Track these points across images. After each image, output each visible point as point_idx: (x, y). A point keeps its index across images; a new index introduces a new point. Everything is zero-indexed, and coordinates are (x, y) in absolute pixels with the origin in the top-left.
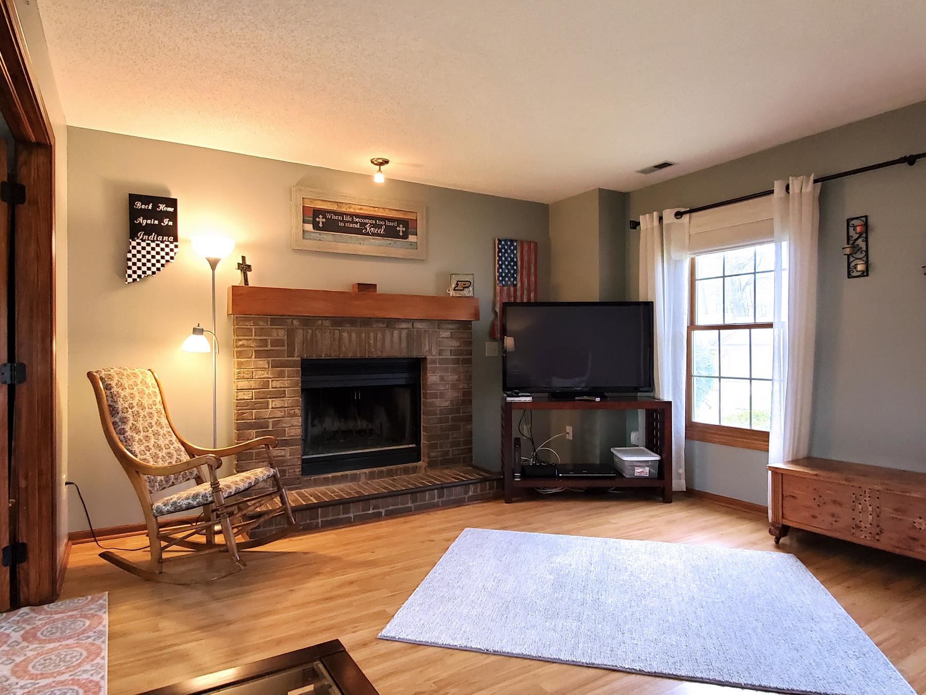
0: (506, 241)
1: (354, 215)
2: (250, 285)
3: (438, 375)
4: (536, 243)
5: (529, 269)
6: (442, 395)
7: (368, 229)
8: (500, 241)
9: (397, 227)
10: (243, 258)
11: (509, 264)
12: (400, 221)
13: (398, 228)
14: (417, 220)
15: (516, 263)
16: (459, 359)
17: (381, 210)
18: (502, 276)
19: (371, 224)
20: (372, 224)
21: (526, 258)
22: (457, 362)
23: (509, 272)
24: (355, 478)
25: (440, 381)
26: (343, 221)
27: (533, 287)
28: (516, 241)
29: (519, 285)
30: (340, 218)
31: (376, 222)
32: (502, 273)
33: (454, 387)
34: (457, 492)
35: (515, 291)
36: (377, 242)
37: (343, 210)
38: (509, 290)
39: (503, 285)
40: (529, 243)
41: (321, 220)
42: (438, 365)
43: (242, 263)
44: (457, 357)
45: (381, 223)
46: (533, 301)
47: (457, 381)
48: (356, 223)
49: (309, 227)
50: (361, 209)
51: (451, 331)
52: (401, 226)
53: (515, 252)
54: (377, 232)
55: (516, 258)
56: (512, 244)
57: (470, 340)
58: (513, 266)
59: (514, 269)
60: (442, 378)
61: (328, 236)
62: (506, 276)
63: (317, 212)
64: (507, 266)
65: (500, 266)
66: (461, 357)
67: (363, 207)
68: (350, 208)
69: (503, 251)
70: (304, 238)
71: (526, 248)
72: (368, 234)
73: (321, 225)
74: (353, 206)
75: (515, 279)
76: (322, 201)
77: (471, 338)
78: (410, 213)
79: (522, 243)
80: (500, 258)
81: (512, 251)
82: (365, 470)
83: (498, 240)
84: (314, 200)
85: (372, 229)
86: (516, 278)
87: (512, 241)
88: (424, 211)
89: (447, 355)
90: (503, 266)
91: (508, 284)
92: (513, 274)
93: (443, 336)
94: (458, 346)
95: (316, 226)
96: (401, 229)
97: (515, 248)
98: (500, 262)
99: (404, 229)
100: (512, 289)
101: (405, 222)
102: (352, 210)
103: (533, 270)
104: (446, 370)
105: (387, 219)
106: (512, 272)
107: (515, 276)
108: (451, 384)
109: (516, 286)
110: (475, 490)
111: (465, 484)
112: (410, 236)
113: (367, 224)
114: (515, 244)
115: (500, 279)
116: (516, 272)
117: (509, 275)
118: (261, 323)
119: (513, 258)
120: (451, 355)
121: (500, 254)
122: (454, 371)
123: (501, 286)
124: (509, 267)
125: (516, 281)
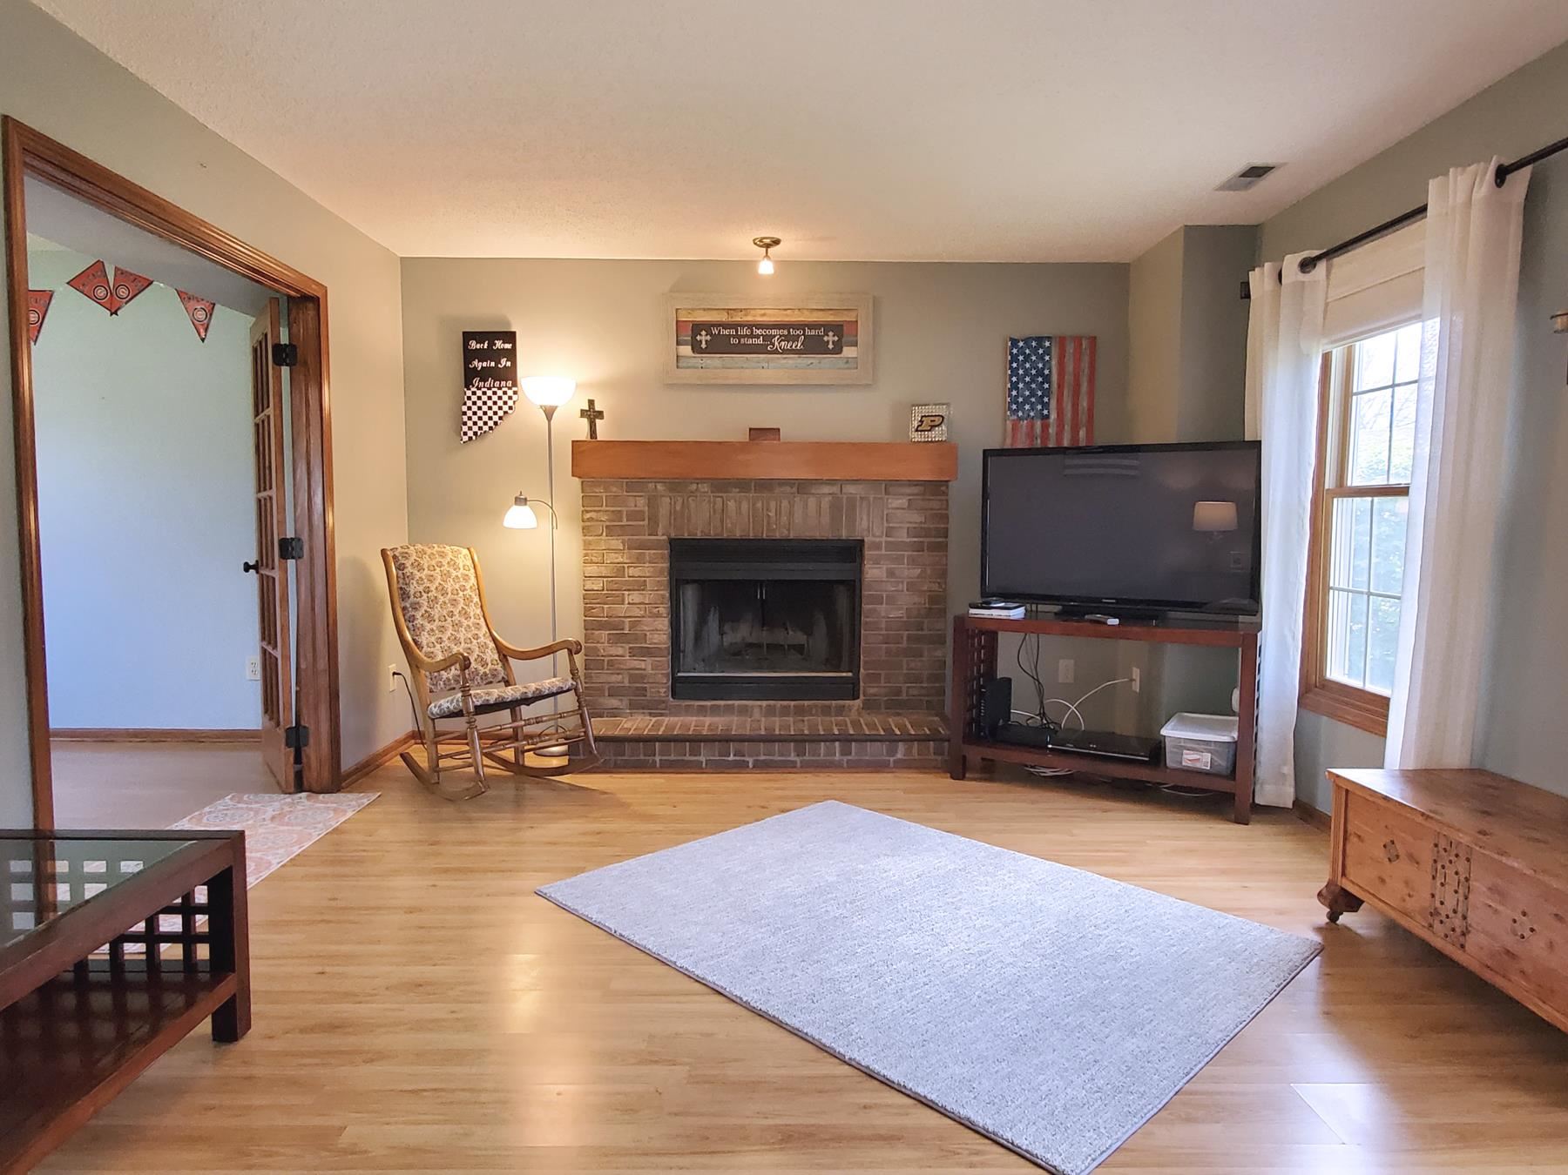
0: (1027, 341)
1: (754, 325)
2: (599, 439)
3: (885, 567)
4: (1093, 340)
5: (1077, 385)
6: (891, 600)
7: (776, 343)
8: (1014, 342)
9: (823, 336)
10: (591, 402)
11: (1033, 381)
12: (828, 327)
13: (826, 339)
14: (857, 321)
15: (1047, 379)
16: (922, 542)
17: (796, 312)
18: (1017, 403)
19: (781, 336)
20: (783, 335)
21: (1070, 368)
22: (919, 548)
23: (1033, 394)
25: (887, 577)
26: (737, 336)
27: (1083, 418)
28: (1049, 338)
29: (1053, 416)
30: (733, 332)
31: (789, 332)
32: (1017, 397)
33: (911, 586)
34: (874, 751)
35: (1045, 427)
36: (790, 362)
37: (738, 318)
38: (1032, 427)
39: (1020, 419)
40: (1078, 340)
41: (703, 338)
42: (883, 552)
43: (587, 409)
44: (921, 539)
45: (798, 332)
46: (1082, 443)
47: (918, 578)
48: (758, 337)
49: (686, 350)
50: (764, 315)
51: (908, 497)
52: (831, 334)
53: (1047, 358)
54: (791, 347)
55: (1050, 369)
56: (1040, 345)
57: (944, 512)
58: (1043, 383)
59: (1042, 389)
60: (891, 573)
61: (714, 360)
62: (1026, 400)
63: (697, 328)
64: (1027, 384)
65: (1014, 386)
66: (926, 540)
67: (767, 311)
68: (747, 315)
69: (1021, 358)
70: (678, 367)
71: (1070, 349)
72: (775, 352)
73: (704, 346)
74: (752, 312)
75: (1046, 406)
76: (704, 310)
77: (947, 509)
78: (846, 312)
79: (1062, 341)
80: (1014, 372)
81: (1041, 358)
82: (760, 703)
83: (1011, 339)
84: (693, 310)
85: (783, 343)
86: (1048, 403)
87: (1040, 340)
88: (871, 305)
89: (903, 537)
90: (1021, 385)
91: (1029, 415)
92: (1042, 397)
93: (894, 505)
94: (921, 522)
95: (696, 348)
96: (831, 338)
97: (1048, 351)
98: (1014, 379)
99: (836, 338)
100: (1038, 423)
101: (837, 328)
102: (749, 318)
103: (1084, 387)
104: (899, 560)
105: (806, 325)
106: (1040, 393)
107: (1046, 400)
108: (908, 583)
109: (1047, 417)
110: (908, 751)
111: (891, 739)
112: (845, 349)
113: (775, 336)
114: (1047, 344)
115: (1014, 407)
116: (1047, 393)
117: (1033, 400)
118: (614, 489)
119: (1043, 369)
120: (908, 537)
121: (1015, 365)
122: (913, 562)
123: (1014, 420)
124: (1033, 386)
125: (1048, 409)
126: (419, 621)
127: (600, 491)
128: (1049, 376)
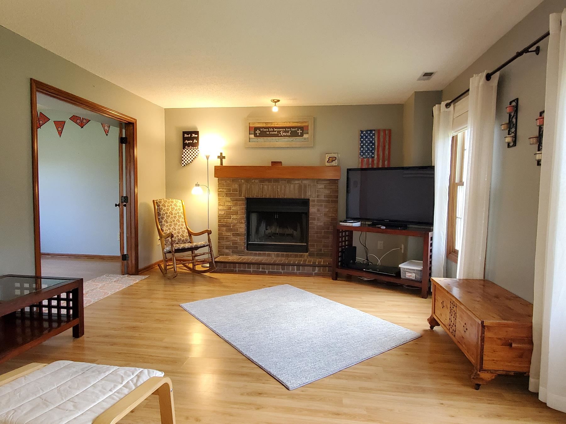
0: (366, 131)
1: (274, 128)
2: (223, 165)
3: (316, 208)
4: (390, 130)
5: (384, 146)
6: (318, 219)
7: (282, 133)
10: (221, 154)
11: (368, 145)
12: (299, 128)
13: (298, 132)
14: (308, 126)
15: (374, 144)
17: (288, 123)
18: (363, 152)
20: (284, 131)
21: (382, 140)
22: (328, 201)
23: (368, 149)
24: (269, 255)
25: (317, 211)
26: (269, 131)
27: (386, 158)
28: (374, 131)
29: (376, 157)
30: (267, 130)
31: (286, 130)
32: (363, 150)
33: (326, 215)
34: (308, 269)
35: (373, 160)
36: (286, 140)
37: (269, 125)
38: (368, 160)
39: (364, 158)
40: (384, 131)
41: (258, 132)
42: (316, 203)
43: (220, 156)
44: (328, 199)
45: (289, 130)
46: (386, 166)
47: (328, 212)
48: (275, 131)
49: (252, 136)
50: (277, 124)
51: (325, 185)
52: (300, 130)
53: (374, 137)
54: (286, 134)
55: (374, 141)
56: (371, 133)
57: (337, 190)
58: (372, 146)
61: (261, 140)
62: (366, 151)
63: (256, 129)
64: (366, 146)
65: (362, 147)
66: (331, 199)
67: (279, 123)
68: (272, 124)
69: (364, 137)
70: (249, 142)
71: (382, 134)
72: (281, 136)
73: (258, 135)
74: (274, 123)
75: (373, 153)
76: (258, 123)
77: (338, 188)
78: (305, 123)
79: (379, 131)
80: (362, 142)
81: (371, 137)
82: (274, 253)
83: (361, 131)
84: (255, 123)
85: (284, 133)
86: (374, 153)
87: (371, 131)
88: (313, 121)
89: (322, 198)
90: (364, 147)
91: (367, 157)
92: (372, 150)
93: (320, 187)
94: (329, 193)
95: (256, 135)
97: (374, 135)
98: (362, 144)
99: (301, 132)
100: (370, 159)
101: (302, 128)
103: (387, 147)
104: (321, 205)
105: (292, 127)
106: (371, 149)
108: (324, 213)
109: (374, 157)
110: (319, 270)
112: (304, 135)
113: (281, 131)
115: (362, 154)
116: (374, 149)
117: (369, 151)
118: (228, 182)
119: (372, 141)
120: (325, 198)
121: (362, 140)
122: (326, 206)
123: (362, 158)
124: (369, 147)
125: (374, 154)
126: (163, 223)
127: (223, 182)
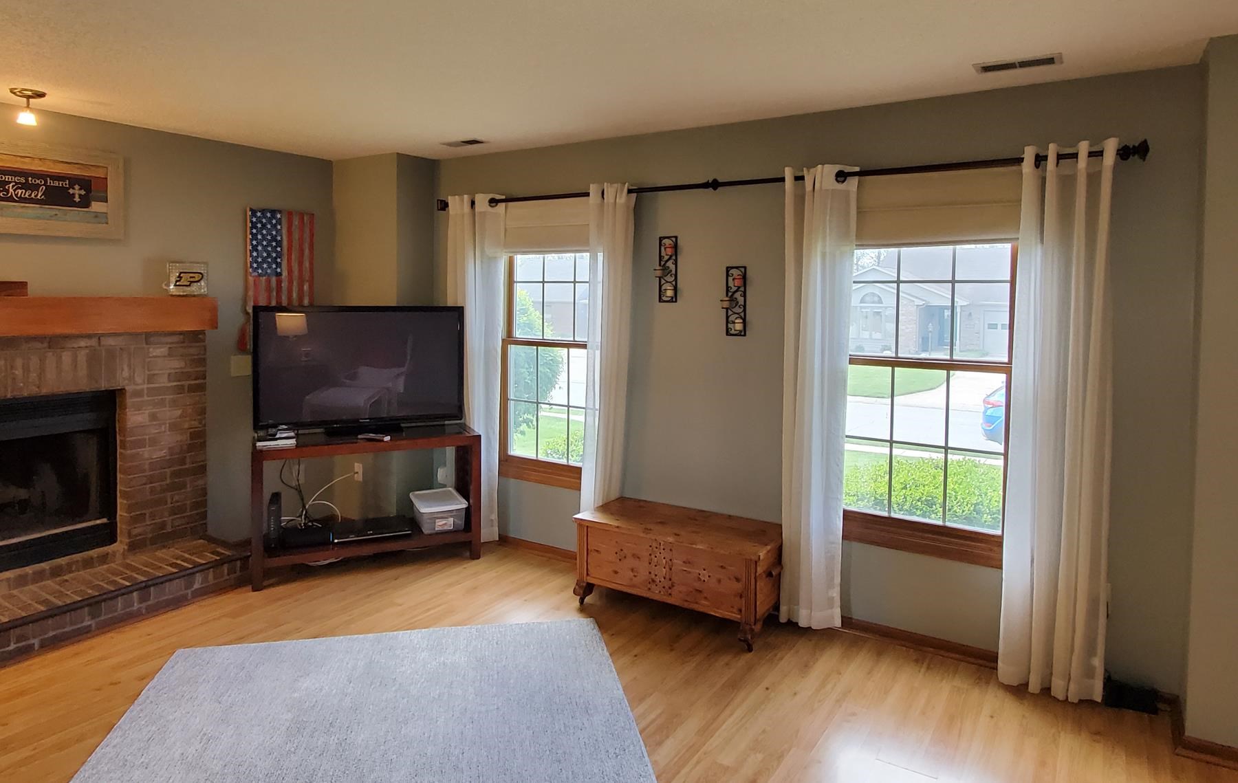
0: (263, 212)
3: (147, 412)
4: (311, 215)
5: (302, 251)
6: (154, 442)
7: (11, 190)
8: (254, 212)
9: (69, 189)
11: (269, 245)
12: (74, 180)
13: (71, 191)
14: (106, 178)
15: (279, 244)
16: (182, 386)
17: (37, 161)
18: (256, 262)
19: (17, 183)
20: (20, 183)
21: (296, 236)
22: (180, 390)
23: (269, 255)
25: (150, 421)
27: (307, 275)
28: (280, 212)
29: (285, 274)
31: (27, 181)
32: (257, 257)
33: (174, 427)
34: (174, 588)
35: (279, 283)
36: (30, 212)
38: (269, 282)
39: (260, 275)
40: (300, 214)
42: (146, 398)
44: (181, 383)
45: (38, 182)
47: (180, 417)
51: (169, 346)
52: (77, 187)
53: (279, 227)
54: (30, 195)
55: (281, 236)
56: (273, 217)
57: (202, 357)
58: (276, 247)
59: (277, 252)
60: (153, 417)
62: (264, 260)
64: (265, 247)
65: (255, 248)
66: (186, 383)
67: (1, 156)
69: (259, 226)
71: (295, 222)
72: (11, 199)
75: (279, 265)
77: (205, 354)
78: (93, 168)
79: (289, 214)
80: (254, 236)
81: (274, 227)
82: (8, 574)
83: (251, 210)
85: (20, 191)
86: (280, 263)
87: (273, 212)
88: (121, 166)
89: (163, 382)
90: (260, 248)
91: (267, 273)
92: (276, 258)
93: (154, 354)
94: (181, 368)
96: (77, 192)
97: (279, 222)
98: (254, 243)
99: (83, 192)
100: (274, 279)
101: (86, 183)
103: (307, 252)
104: (162, 403)
105: (48, 176)
106: (274, 255)
107: (279, 260)
108: (169, 423)
109: (280, 274)
110: (205, 580)
111: (186, 574)
112: (93, 203)
113: (10, 182)
114: (279, 216)
115: (255, 265)
116: (279, 255)
117: (270, 260)
119: (276, 236)
120: (170, 381)
121: (254, 231)
122: (174, 403)
123: (256, 276)
124: (269, 249)
125: (280, 267)
128: (281, 241)
